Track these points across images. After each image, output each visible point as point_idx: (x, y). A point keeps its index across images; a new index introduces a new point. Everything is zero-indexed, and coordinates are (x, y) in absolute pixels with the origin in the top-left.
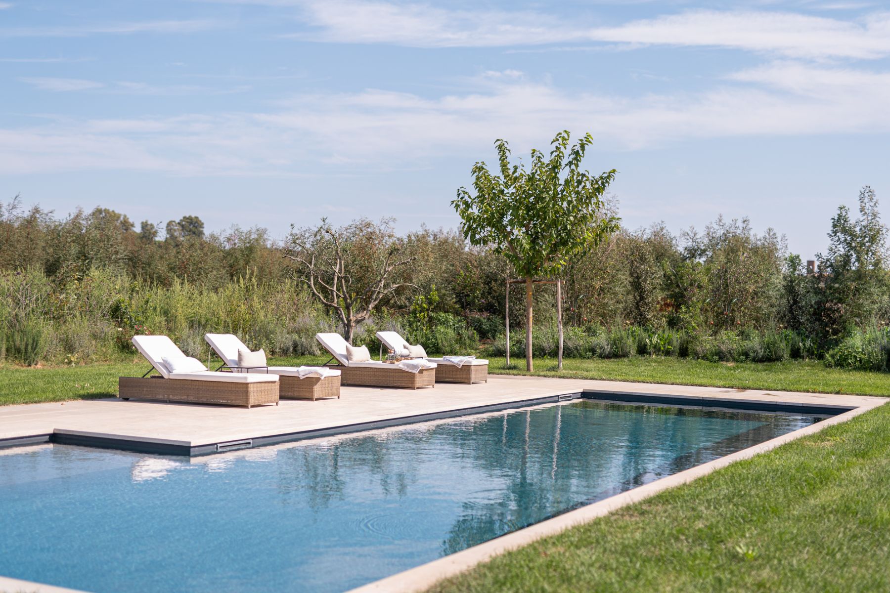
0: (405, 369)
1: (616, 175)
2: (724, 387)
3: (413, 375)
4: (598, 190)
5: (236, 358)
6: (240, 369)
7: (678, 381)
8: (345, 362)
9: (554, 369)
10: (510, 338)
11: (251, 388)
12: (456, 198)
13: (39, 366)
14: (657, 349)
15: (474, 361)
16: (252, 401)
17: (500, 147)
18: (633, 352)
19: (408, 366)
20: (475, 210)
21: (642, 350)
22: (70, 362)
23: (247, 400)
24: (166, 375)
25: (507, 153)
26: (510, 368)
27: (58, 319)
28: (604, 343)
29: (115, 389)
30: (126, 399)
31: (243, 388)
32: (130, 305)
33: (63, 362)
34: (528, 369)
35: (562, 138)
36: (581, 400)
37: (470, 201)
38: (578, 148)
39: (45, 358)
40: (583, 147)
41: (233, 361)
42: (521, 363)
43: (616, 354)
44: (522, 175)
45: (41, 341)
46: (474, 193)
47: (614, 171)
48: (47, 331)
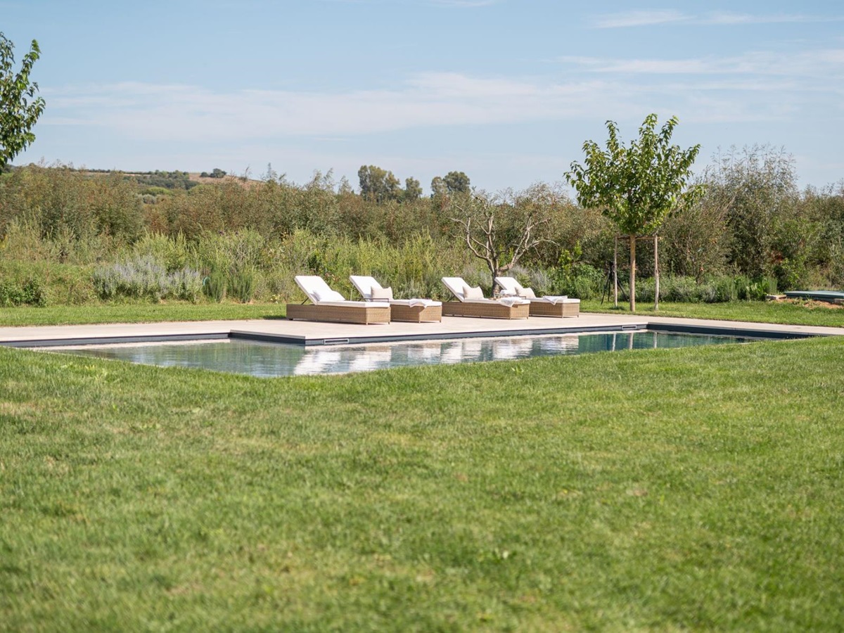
0: (503, 304)
1: (700, 150)
2: (776, 323)
3: (508, 309)
4: (685, 163)
5: (370, 293)
6: (372, 300)
7: (740, 319)
8: (462, 299)
9: (651, 309)
10: (636, 285)
11: (368, 312)
12: (570, 170)
13: (251, 303)
14: (754, 296)
15: (565, 300)
16: (368, 320)
17: (610, 127)
18: (734, 297)
19: (505, 301)
20: (587, 181)
21: (742, 296)
22: (274, 301)
23: (365, 319)
24: (315, 302)
25: (616, 132)
26: (617, 308)
27: (267, 268)
28: (710, 290)
29: (284, 314)
30: (292, 320)
31: (363, 311)
32: (324, 258)
33: (269, 301)
34: (631, 309)
35: (651, 120)
36: (646, 330)
37: (582, 173)
38: (666, 128)
39: (256, 297)
40: (671, 128)
41: (368, 295)
42: (625, 305)
43: (720, 299)
44: (622, 151)
45: (253, 285)
46: (586, 167)
47: (698, 146)
48: (258, 278)
